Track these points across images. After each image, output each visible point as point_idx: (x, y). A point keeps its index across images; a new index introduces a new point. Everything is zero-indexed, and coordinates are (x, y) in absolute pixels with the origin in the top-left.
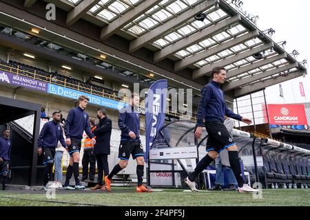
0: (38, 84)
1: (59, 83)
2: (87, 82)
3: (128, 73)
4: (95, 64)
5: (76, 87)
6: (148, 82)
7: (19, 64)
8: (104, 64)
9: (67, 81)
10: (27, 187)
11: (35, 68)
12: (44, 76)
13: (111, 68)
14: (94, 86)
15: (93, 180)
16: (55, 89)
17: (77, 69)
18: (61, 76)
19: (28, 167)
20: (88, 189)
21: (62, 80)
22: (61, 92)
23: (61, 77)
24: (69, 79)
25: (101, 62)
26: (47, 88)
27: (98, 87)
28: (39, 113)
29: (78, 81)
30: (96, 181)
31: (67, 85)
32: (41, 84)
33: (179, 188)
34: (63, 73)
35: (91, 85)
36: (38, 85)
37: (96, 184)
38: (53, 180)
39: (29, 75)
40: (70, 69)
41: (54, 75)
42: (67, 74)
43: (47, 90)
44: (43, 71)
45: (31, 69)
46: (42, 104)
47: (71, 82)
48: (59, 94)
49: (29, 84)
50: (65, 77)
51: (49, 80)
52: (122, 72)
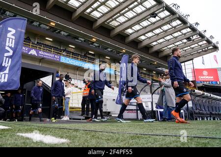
0: (54, 56)
1: (67, 55)
2: (85, 55)
3: (109, 50)
4: (90, 44)
5: (78, 58)
6: (122, 55)
7: (43, 44)
8: (95, 44)
9: (72, 55)
10: (48, 120)
11: (53, 47)
12: (58, 51)
13: (99, 46)
14: (88, 57)
15: (88, 115)
16: (64, 60)
17: (78, 47)
18: (68, 51)
19: (49, 107)
20: (85, 121)
21: (69, 54)
23: (69, 52)
24: (73, 53)
25: (93, 43)
26: (60, 58)
27: (91, 58)
28: (55, 75)
29: (79, 54)
30: (90, 116)
31: (72, 57)
32: (56, 56)
33: (141, 120)
34: (69, 50)
35: (87, 57)
36: (54, 57)
37: (90, 117)
38: (64, 115)
39: (49, 51)
40: (74, 47)
41: (64, 51)
42: (72, 50)
43: (60, 60)
44: (57, 48)
45: (50, 47)
46: (57, 68)
47: (75, 56)
48: (67, 62)
49: (49, 56)
50: (71, 52)
51: (61, 54)
52: (106, 49)
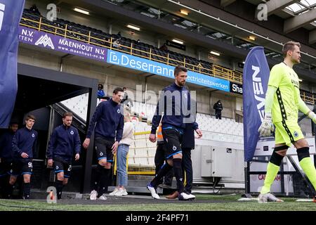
0: (94, 50)
1: (123, 48)
2: (162, 48)
3: (219, 35)
4: (173, 22)
5: (147, 55)
6: (247, 47)
7: (67, 22)
8: (186, 22)
9: (134, 47)
10: (79, 195)
11: (90, 29)
12: (102, 39)
13: (195, 28)
14: (172, 53)
15: (170, 184)
16: (117, 58)
17: (147, 30)
18: (125, 39)
19: (81, 166)
20: (164, 198)
21: (127, 45)
22: (125, 62)
23: (126, 41)
24: (136, 44)
25: (181, 20)
26: (106, 56)
27: (177, 55)
28: (95, 91)
29: (149, 46)
30: (174, 186)
31: (134, 52)
32: (97, 51)
33: (291, 196)
34: (128, 35)
35: (168, 51)
36: (93, 52)
37: (174, 190)
38: (115, 185)
39: (82, 37)
40: (138, 29)
41: (116, 37)
42: (135, 37)
44: (101, 32)
45: (85, 29)
46: (100, 78)
47: (140, 49)
48: (123, 64)
49: (81, 50)
50: (130, 41)
51: (108, 45)
52: (210, 34)
